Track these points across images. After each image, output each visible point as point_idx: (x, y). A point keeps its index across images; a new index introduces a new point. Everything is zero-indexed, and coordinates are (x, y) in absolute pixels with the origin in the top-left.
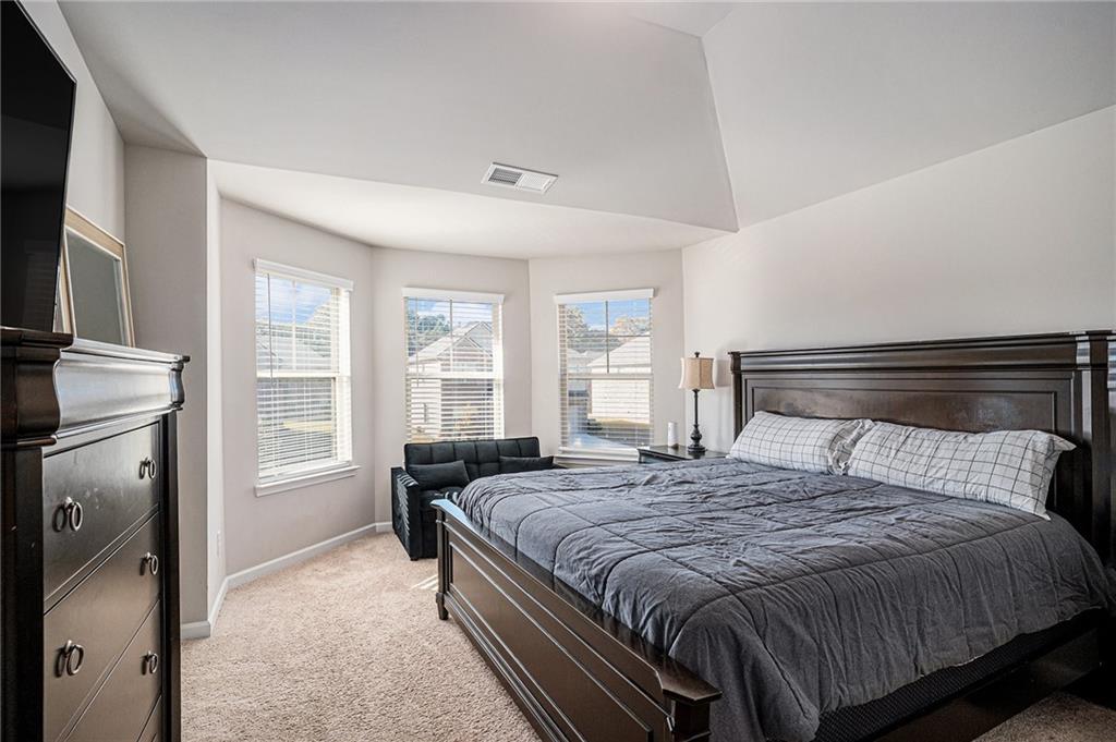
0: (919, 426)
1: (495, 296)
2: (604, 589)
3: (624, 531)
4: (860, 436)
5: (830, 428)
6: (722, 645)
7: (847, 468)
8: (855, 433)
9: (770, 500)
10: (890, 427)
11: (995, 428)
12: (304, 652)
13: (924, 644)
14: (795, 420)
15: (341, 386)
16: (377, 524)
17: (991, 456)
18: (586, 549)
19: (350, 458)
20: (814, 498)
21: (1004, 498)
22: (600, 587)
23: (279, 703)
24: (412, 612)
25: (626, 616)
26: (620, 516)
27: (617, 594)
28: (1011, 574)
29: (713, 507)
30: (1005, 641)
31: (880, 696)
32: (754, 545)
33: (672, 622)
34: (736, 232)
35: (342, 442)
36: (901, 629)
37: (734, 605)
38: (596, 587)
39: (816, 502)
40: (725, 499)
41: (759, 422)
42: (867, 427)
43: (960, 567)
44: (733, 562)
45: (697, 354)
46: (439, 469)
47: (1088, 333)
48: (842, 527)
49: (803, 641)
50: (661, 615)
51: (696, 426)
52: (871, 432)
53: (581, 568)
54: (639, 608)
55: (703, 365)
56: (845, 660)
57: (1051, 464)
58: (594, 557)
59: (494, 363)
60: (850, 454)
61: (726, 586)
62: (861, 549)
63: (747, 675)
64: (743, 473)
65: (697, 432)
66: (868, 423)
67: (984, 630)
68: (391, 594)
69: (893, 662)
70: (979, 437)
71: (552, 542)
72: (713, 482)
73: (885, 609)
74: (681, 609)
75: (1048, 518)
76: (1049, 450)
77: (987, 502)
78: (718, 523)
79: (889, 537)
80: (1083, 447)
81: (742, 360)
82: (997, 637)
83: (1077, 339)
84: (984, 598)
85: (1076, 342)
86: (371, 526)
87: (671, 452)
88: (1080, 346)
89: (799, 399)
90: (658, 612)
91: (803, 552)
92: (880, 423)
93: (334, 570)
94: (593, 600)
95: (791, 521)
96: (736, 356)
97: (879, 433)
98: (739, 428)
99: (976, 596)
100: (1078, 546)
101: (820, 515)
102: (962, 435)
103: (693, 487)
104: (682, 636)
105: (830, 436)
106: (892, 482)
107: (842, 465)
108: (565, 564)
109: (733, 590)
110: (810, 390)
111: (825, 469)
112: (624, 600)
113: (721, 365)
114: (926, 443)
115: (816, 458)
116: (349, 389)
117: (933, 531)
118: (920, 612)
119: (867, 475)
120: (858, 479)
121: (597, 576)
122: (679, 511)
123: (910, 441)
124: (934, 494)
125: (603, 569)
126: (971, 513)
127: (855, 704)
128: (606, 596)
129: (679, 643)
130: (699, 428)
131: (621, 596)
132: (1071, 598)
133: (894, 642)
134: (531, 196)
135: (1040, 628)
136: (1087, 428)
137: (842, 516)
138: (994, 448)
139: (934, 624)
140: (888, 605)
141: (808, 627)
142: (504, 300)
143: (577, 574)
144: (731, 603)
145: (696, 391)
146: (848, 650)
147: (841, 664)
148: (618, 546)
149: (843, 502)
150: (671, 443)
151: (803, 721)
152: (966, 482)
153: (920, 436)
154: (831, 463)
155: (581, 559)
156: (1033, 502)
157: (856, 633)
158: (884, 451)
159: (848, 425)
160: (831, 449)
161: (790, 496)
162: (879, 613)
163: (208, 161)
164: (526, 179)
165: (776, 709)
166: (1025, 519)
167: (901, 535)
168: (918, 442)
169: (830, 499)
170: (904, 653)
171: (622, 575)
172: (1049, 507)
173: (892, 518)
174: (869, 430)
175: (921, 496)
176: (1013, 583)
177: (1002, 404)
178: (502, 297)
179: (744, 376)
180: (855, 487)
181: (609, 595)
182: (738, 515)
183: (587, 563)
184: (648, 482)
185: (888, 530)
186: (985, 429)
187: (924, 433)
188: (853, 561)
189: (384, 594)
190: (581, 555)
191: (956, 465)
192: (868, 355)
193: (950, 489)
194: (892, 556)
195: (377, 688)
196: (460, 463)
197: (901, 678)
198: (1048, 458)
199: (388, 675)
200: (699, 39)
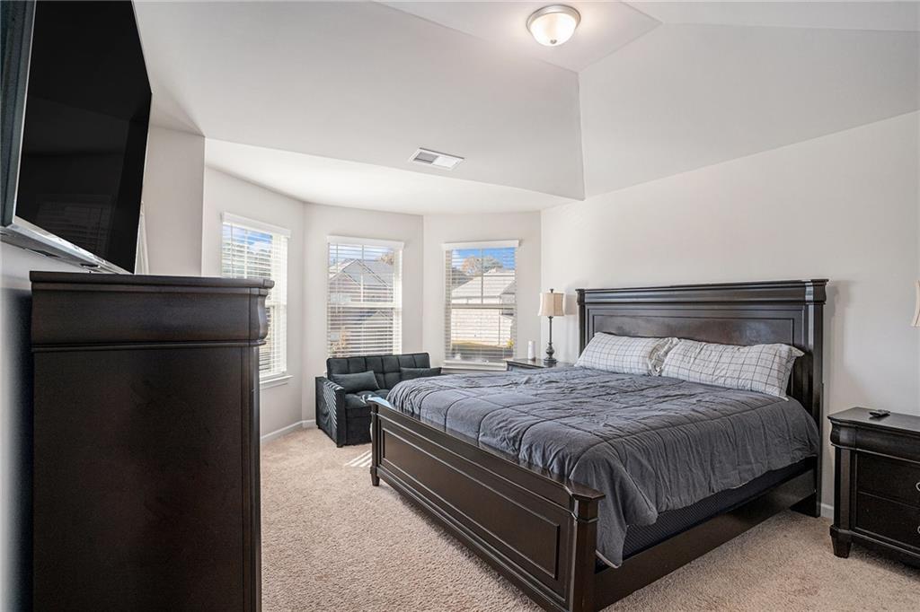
0: (708, 342)
1: (399, 243)
2: (520, 444)
3: (526, 410)
4: (670, 349)
5: (650, 344)
6: (602, 472)
7: (661, 371)
8: (666, 347)
9: (614, 392)
10: (690, 343)
11: (757, 342)
12: (278, 510)
13: (714, 474)
14: (626, 338)
15: (278, 312)
16: (304, 422)
17: (754, 362)
18: (504, 421)
19: (285, 370)
20: (642, 390)
21: (761, 387)
22: (517, 444)
23: (273, 543)
24: (350, 482)
25: (538, 460)
26: (518, 401)
27: (530, 447)
28: (765, 433)
29: (578, 396)
30: (760, 474)
31: (689, 504)
32: (612, 416)
33: (570, 459)
34: (583, 200)
35: (278, 357)
36: (701, 464)
37: (608, 448)
38: (514, 445)
39: (644, 392)
40: (584, 391)
41: (599, 340)
42: (674, 342)
43: (736, 428)
44: (602, 425)
45: (552, 290)
46: (354, 378)
47: (812, 281)
48: (664, 406)
49: (647, 469)
50: (563, 456)
51: (550, 344)
52: (678, 346)
53: (502, 434)
54: (547, 453)
55: (556, 298)
56: (670, 481)
57: (790, 366)
58: (511, 426)
59: (394, 295)
60: (663, 362)
61: (601, 437)
62: (678, 417)
63: (617, 487)
64: (590, 376)
65: (551, 348)
66: (675, 340)
67: (749, 467)
68: (330, 471)
69: (697, 485)
70: (747, 349)
71: (477, 418)
72: (573, 381)
73: (692, 452)
74: (576, 451)
75: (787, 399)
76: (788, 356)
77: (751, 390)
78: (585, 404)
79: (693, 410)
80: (808, 354)
81: (586, 295)
82: (756, 471)
83: (807, 284)
84: (749, 447)
85: (805, 286)
86: (298, 423)
87: (530, 363)
88: (808, 289)
89: (627, 323)
90: (561, 454)
91: (644, 419)
92: (683, 340)
93: (280, 455)
94: (512, 453)
95: (631, 403)
96: (582, 292)
97: (682, 347)
98: (583, 346)
99: (745, 446)
100: (804, 417)
101: (648, 399)
102: (736, 348)
103: (559, 385)
104: (578, 467)
105: (650, 349)
106: (692, 380)
107: (658, 369)
108: (488, 432)
109: (606, 439)
110: (634, 317)
111: (646, 372)
112: (536, 449)
113: (569, 298)
114: (713, 353)
115: (640, 365)
116: (285, 315)
117: (719, 407)
118: (712, 454)
119: (675, 376)
120: (668, 379)
121: (515, 437)
122: (557, 398)
123: (703, 351)
124: (719, 387)
125: (518, 433)
126: (742, 397)
127: (676, 508)
128: (521, 449)
129: (576, 471)
130: (552, 345)
131: (533, 448)
132: (799, 449)
133: (698, 473)
134: (442, 172)
135: (781, 467)
136: (811, 342)
137: (662, 400)
138: (755, 355)
139: (720, 462)
140: (694, 450)
141: (649, 461)
142: (405, 247)
143: (499, 438)
144: (606, 446)
145: (550, 318)
146: (672, 477)
147: (668, 484)
148: (525, 418)
149: (661, 392)
150: (530, 357)
151: (649, 513)
152: (739, 378)
153: (709, 348)
154: (650, 368)
155: (501, 428)
156: (778, 390)
157: (676, 466)
158: (686, 359)
159: (661, 341)
160: (650, 358)
161: (626, 389)
162: (688, 454)
163: (206, 139)
164: (441, 161)
165: (634, 506)
166: (773, 400)
167: (701, 409)
168: (708, 353)
169: (652, 390)
170: (703, 479)
171: (533, 435)
172: (788, 393)
173: (694, 401)
174: (676, 345)
175: (711, 388)
176: (766, 438)
177: (761, 326)
178: (403, 244)
179: (587, 307)
180: (667, 383)
181: (524, 448)
182: (596, 400)
183: (506, 430)
184: (526, 382)
185: (693, 407)
186: (750, 343)
187: (712, 346)
188: (673, 424)
189: (324, 471)
190: (501, 425)
191: (732, 367)
192: (676, 293)
193: (729, 383)
194: (696, 421)
195: (342, 530)
196: (370, 373)
197: (702, 494)
198: (788, 362)
199: (346, 522)
200: (577, 74)
